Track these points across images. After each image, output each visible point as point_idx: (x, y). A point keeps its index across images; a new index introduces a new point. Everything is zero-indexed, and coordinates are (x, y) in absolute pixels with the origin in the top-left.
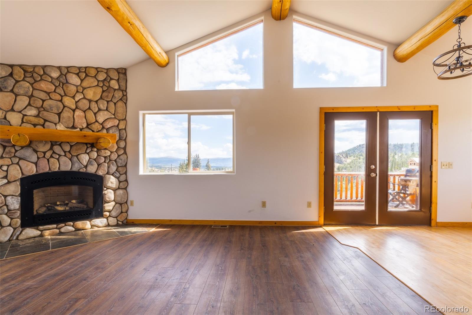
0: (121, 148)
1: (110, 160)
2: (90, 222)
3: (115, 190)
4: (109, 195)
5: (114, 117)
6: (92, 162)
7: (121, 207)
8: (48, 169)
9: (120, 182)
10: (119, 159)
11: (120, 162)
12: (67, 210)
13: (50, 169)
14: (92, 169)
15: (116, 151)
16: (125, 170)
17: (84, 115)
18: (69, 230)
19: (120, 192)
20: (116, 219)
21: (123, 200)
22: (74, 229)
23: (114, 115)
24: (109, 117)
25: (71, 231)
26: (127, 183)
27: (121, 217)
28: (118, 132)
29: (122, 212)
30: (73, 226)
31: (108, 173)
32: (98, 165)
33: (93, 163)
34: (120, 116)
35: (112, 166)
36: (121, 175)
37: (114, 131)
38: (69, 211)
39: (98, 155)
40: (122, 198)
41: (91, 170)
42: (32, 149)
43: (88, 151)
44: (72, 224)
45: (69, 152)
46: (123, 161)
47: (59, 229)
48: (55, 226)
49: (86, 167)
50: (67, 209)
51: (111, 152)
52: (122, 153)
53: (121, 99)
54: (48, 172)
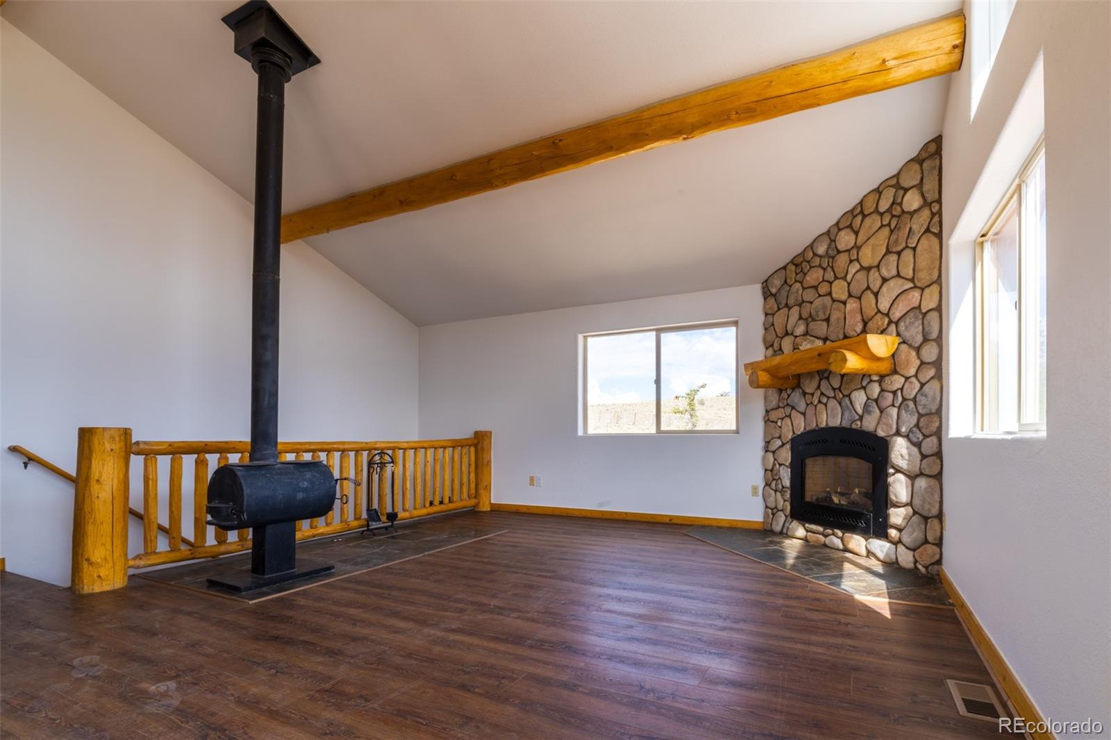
0: (929, 363)
1: (904, 399)
2: (866, 540)
3: (912, 477)
4: (899, 488)
5: (912, 286)
6: (869, 406)
7: (923, 527)
8: (815, 425)
9: (924, 457)
10: (922, 395)
11: (923, 402)
12: (842, 505)
13: (817, 425)
14: (869, 424)
15: (916, 376)
16: (937, 424)
17: (859, 306)
18: (834, 544)
19: (922, 483)
20: (911, 553)
21: (927, 506)
22: (841, 547)
23: (912, 280)
24: (899, 292)
25: (836, 547)
26: (938, 461)
27: (922, 554)
28: (920, 322)
29: (926, 542)
30: (842, 539)
31: (898, 433)
32: (881, 412)
33: (872, 409)
34: (924, 277)
35: (905, 415)
36: (925, 436)
37: (910, 323)
38: (845, 507)
39: (882, 390)
40: (924, 503)
41: (867, 424)
42: (801, 391)
43: (864, 384)
44: (840, 533)
45: (839, 389)
46: (930, 399)
47: (826, 536)
48: (821, 529)
49: (861, 418)
50: (843, 502)
51: (907, 378)
52: (928, 377)
53: (928, 230)
54: (815, 430)
